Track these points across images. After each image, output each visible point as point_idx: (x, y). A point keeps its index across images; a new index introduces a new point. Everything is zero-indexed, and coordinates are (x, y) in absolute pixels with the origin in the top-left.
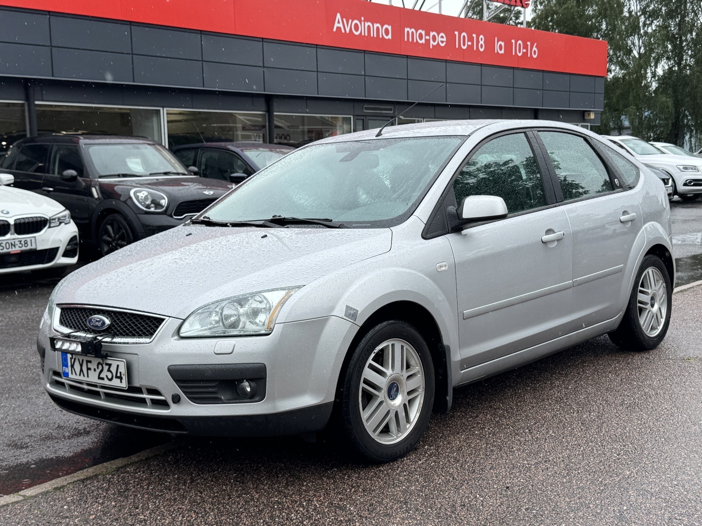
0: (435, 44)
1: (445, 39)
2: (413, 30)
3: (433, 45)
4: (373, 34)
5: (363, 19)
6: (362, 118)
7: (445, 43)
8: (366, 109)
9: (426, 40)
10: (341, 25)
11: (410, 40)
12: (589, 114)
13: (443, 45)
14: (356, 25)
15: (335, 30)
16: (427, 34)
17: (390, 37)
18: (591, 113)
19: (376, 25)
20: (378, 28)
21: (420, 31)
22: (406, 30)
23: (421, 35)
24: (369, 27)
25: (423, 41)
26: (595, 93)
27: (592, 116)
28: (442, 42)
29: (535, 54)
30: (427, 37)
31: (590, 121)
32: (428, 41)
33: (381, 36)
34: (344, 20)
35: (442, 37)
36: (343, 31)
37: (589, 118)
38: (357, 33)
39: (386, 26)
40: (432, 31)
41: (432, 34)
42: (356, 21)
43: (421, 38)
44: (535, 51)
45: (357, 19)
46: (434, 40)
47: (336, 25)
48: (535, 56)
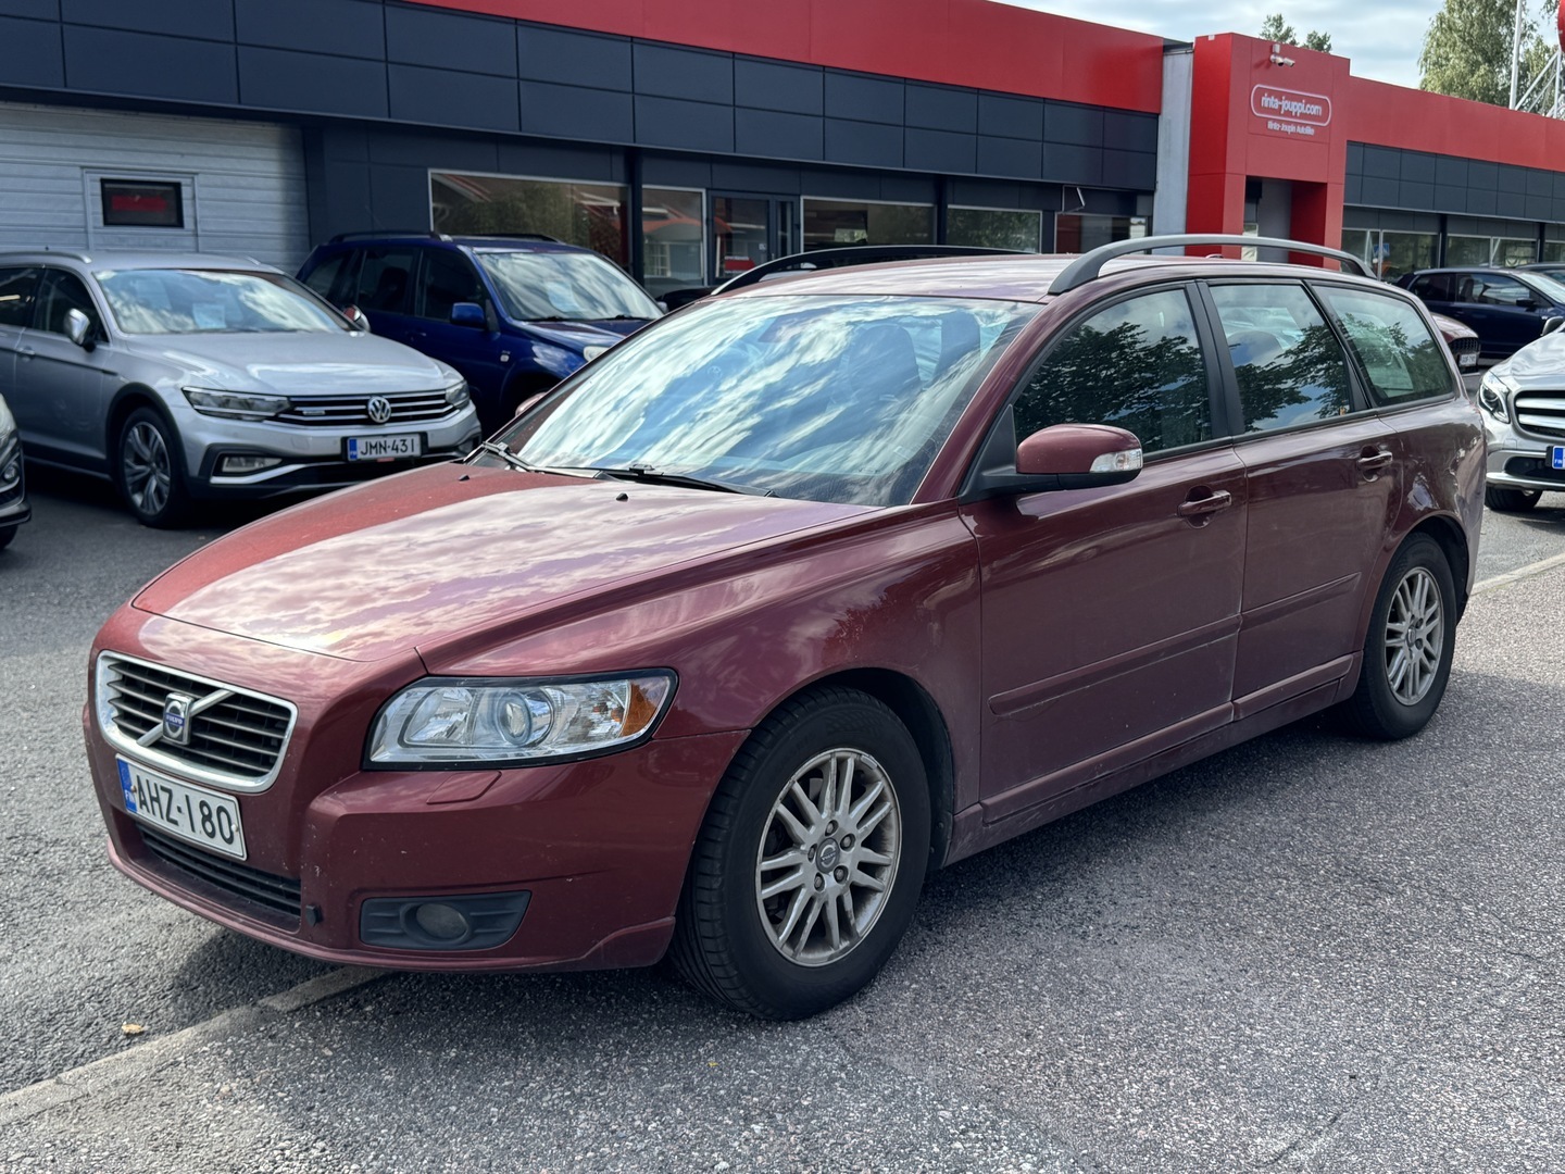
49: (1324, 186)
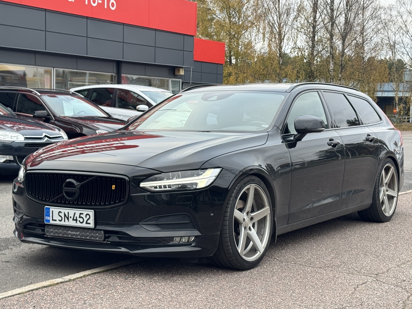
12: (179, 70)
18: (181, 69)
26: (184, 50)
27: (182, 72)
29: (113, 6)
31: (181, 77)
37: (178, 74)
44: (113, 4)
48: (113, 9)
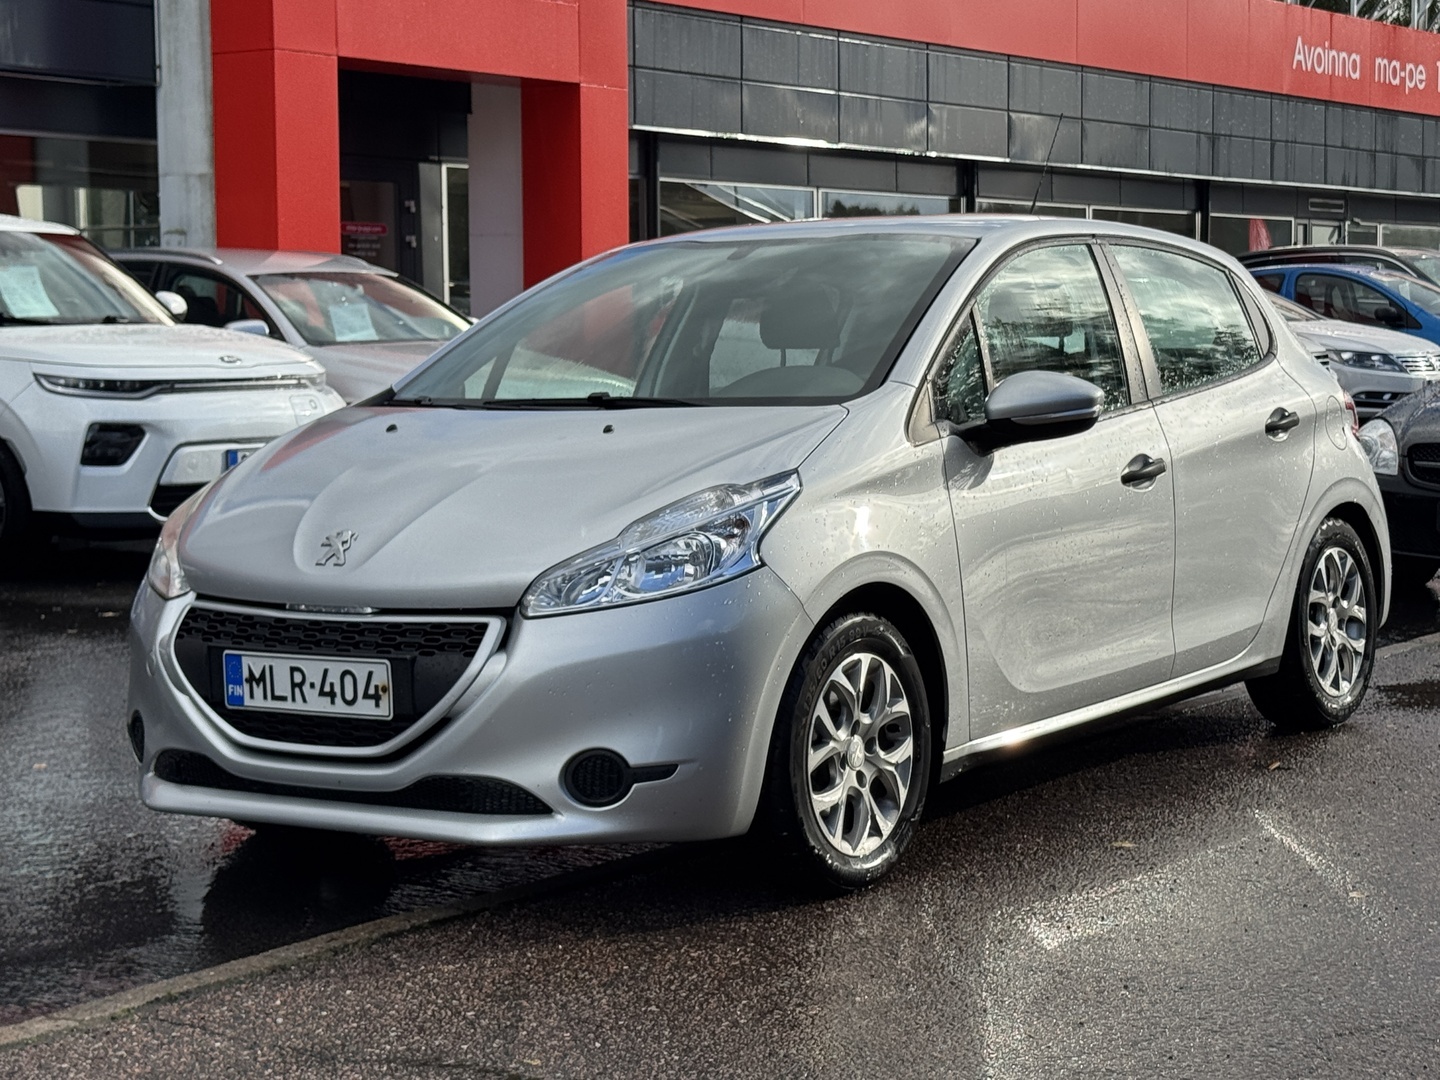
0: (1412, 85)
1: (1423, 77)
2: (1386, 61)
3: (1410, 89)
4: (1339, 72)
5: (1327, 44)
6: (1306, 222)
7: (1424, 83)
8: (1314, 205)
9: (1401, 77)
10: (1301, 57)
11: (1382, 81)
13: (1421, 87)
14: (1319, 54)
15: (1294, 66)
16: (1403, 69)
17: (1356, 76)
19: (1344, 55)
20: (1344, 59)
21: (1394, 63)
22: (1378, 61)
23: (1395, 67)
24: (1334, 57)
25: (1396, 82)
28: (1421, 81)
30: (1403, 74)
32: (1403, 80)
33: (1347, 76)
34: (1306, 47)
35: (1421, 72)
36: (1304, 68)
38: (1319, 71)
39: (1354, 56)
40: (1409, 62)
41: (1410, 66)
42: (1319, 50)
43: (1395, 78)
45: (1320, 45)
46: (1411, 80)
47: (1298, 57)
49: (573, 89)
